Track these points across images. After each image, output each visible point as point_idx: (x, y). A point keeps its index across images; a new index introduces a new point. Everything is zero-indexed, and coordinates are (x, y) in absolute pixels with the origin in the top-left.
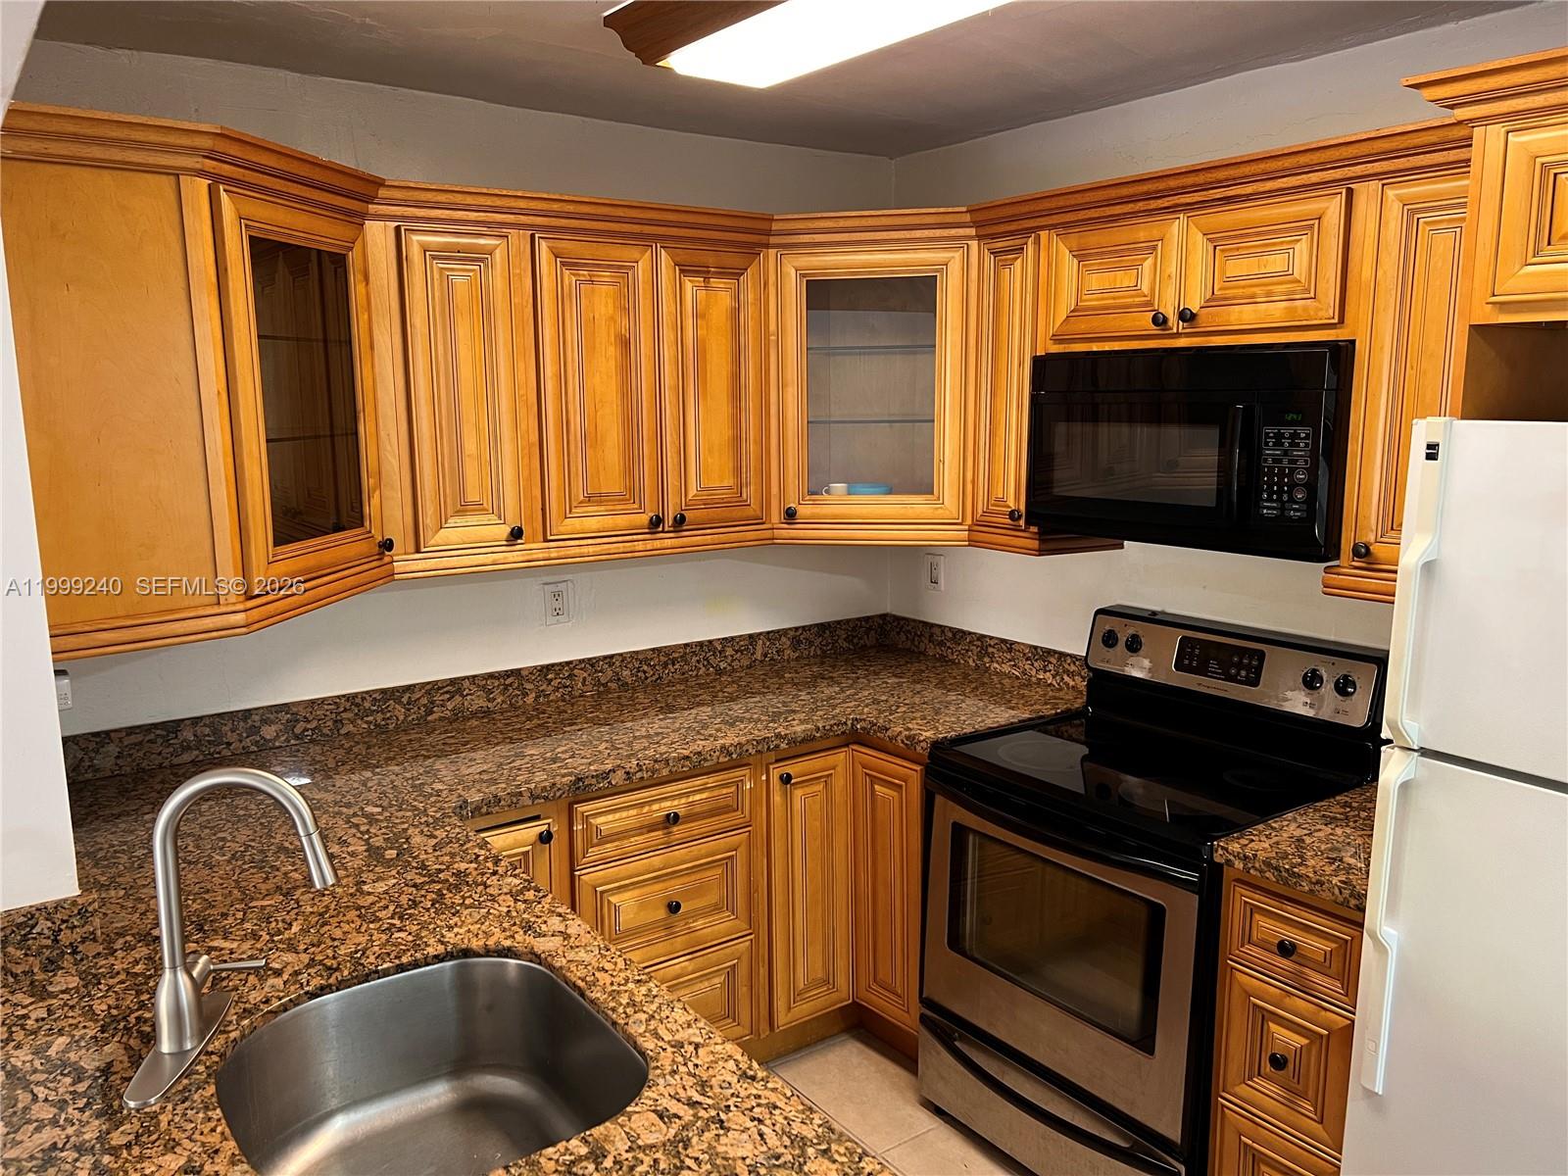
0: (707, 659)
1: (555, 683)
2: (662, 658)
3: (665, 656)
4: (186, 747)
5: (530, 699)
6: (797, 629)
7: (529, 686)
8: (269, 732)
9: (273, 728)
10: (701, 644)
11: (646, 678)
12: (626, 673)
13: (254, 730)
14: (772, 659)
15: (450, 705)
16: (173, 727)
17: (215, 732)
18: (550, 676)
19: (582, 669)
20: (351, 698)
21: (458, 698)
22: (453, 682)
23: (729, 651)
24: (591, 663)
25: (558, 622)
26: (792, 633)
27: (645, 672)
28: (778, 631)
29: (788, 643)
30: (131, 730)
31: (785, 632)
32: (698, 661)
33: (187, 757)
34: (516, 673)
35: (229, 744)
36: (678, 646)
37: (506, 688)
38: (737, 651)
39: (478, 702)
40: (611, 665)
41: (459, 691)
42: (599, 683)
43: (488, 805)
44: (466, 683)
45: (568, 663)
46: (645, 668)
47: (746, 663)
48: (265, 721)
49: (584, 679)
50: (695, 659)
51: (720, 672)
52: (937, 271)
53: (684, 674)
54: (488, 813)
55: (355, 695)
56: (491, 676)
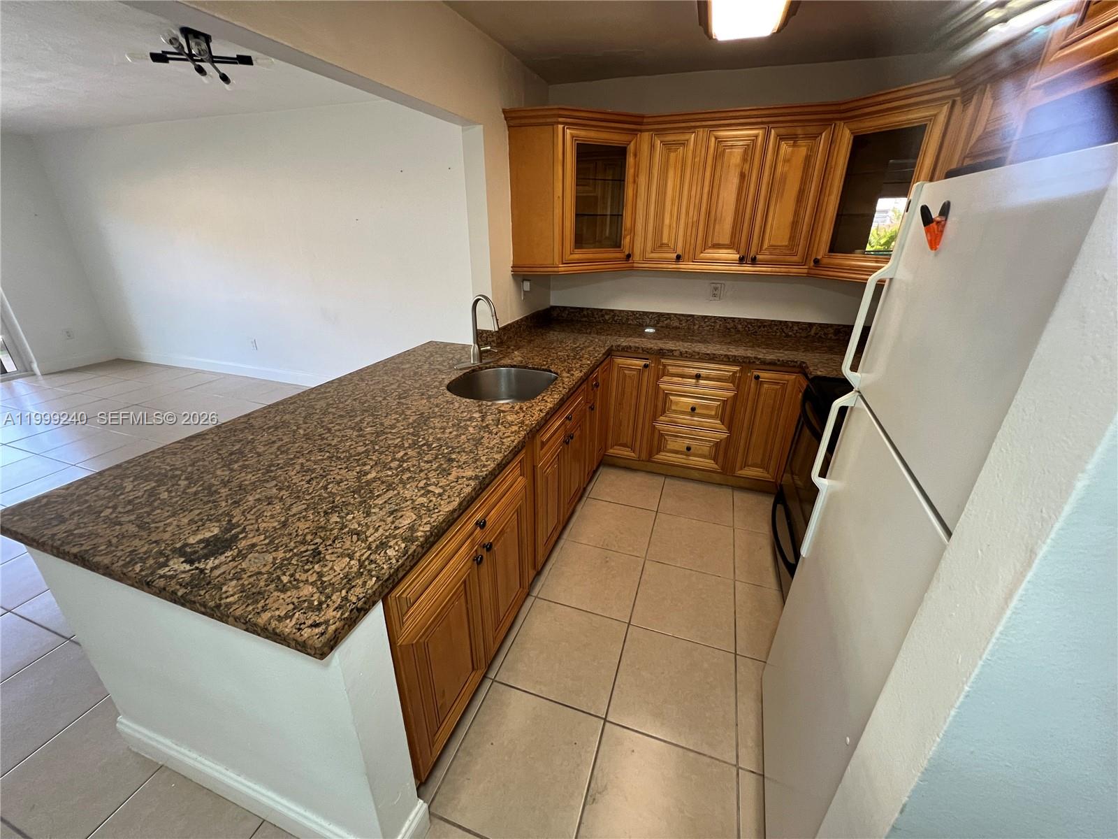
0: (782, 329)
1: (707, 323)
2: (759, 324)
3: (761, 323)
4: (584, 316)
5: (696, 327)
6: (839, 325)
7: (697, 322)
8: (607, 317)
9: (608, 316)
10: (781, 322)
11: (749, 330)
12: (740, 326)
13: (603, 316)
14: (820, 337)
15: (666, 322)
16: (582, 309)
17: (593, 314)
18: (706, 320)
19: (720, 320)
20: (633, 312)
21: (669, 321)
22: (668, 314)
23: (796, 328)
24: (725, 319)
25: (715, 300)
26: (835, 327)
27: (749, 328)
28: (827, 324)
29: (832, 331)
30: (572, 308)
31: (831, 326)
33: (584, 319)
34: (692, 316)
35: (595, 318)
36: (769, 320)
37: (687, 321)
38: (800, 329)
39: (676, 324)
40: (733, 321)
41: (670, 318)
42: (726, 327)
43: (627, 348)
44: (672, 316)
45: (715, 317)
46: (749, 326)
47: (804, 335)
48: (606, 314)
49: (720, 324)
50: (776, 328)
51: (787, 336)
52: (927, 120)
53: (768, 333)
54: (627, 351)
55: (634, 311)
56: (682, 315)
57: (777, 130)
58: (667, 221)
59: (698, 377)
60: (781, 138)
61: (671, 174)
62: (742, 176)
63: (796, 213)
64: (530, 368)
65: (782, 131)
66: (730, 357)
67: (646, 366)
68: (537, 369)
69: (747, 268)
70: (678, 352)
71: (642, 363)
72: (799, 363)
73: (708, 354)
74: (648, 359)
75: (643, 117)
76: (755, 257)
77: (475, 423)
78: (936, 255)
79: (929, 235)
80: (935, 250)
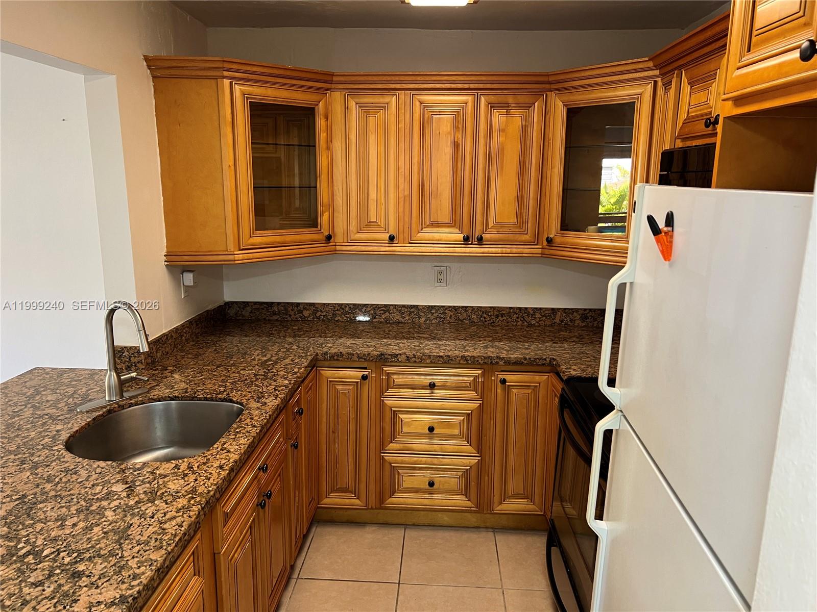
0: (523, 317)
1: (435, 315)
2: (495, 312)
3: (498, 312)
4: (275, 314)
5: (422, 320)
6: (585, 310)
7: (422, 314)
8: (306, 313)
9: (308, 312)
10: (520, 309)
11: (486, 321)
12: (474, 317)
13: (300, 312)
14: (566, 324)
15: (384, 316)
16: (271, 304)
17: (286, 309)
18: (433, 311)
19: (449, 311)
20: (340, 305)
21: (387, 314)
22: (386, 306)
23: (538, 315)
24: (455, 308)
25: (440, 286)
26: (581, 312)
27: (485, 318)
28: (572, 309)
29: (579, 317)
30: (256, 303)
31: (577, 310)
32: (518, 318)
33: (275, 318)
34: (416, 307)
35: (290, 315)
36: (507, 308)
37: (411, 313)
38: (543, 316)
39: (396, 317)
40: (466, 311)
41: (388, 311)
42: (458, 319)
43: (338, 356)
44: (392, 308)
45: (443, 307)
46: (485, 316)
47: (548, 323)
48: (305, 309)
49: (451, 316)
50: (515, 316)
51: (530, 325)
52: (635, 98)
53: (508, 323)
55: (342, 304)
56: (404, 306)
57: (487, 97)
58: (373, 195)
59: (432, 386)
60: (493, 106)
61: (372, 140)
62: (456, 145)
63: (520, 188)
64: (200, 399)
65: (493, 99)
66: (469, 358)
67: (364, 378)
68: (212, 399)
69: (474, 250)
70: (403, 356)
71: (359, 373)
72: (548, 360)
73: (441, 357)
74: (365, 368)
75: (333, 75)
76: (482, 237)
77: (116, 503)
78: (670, 266)
79: (659, 244)
80: (669, 260)
